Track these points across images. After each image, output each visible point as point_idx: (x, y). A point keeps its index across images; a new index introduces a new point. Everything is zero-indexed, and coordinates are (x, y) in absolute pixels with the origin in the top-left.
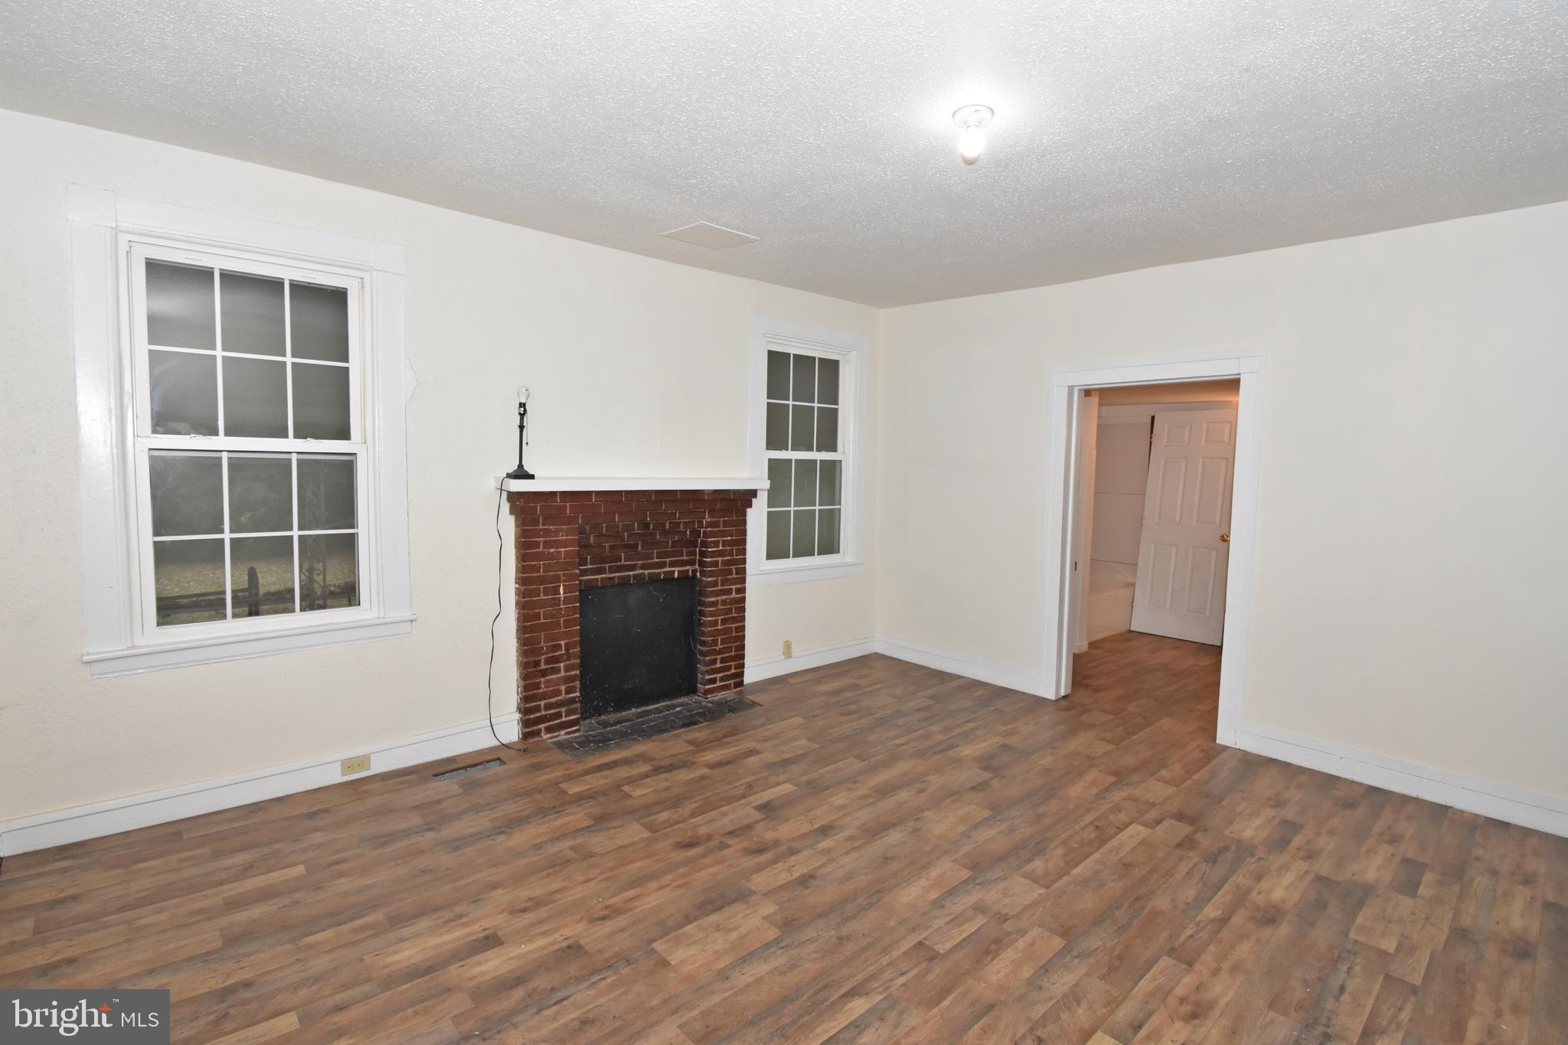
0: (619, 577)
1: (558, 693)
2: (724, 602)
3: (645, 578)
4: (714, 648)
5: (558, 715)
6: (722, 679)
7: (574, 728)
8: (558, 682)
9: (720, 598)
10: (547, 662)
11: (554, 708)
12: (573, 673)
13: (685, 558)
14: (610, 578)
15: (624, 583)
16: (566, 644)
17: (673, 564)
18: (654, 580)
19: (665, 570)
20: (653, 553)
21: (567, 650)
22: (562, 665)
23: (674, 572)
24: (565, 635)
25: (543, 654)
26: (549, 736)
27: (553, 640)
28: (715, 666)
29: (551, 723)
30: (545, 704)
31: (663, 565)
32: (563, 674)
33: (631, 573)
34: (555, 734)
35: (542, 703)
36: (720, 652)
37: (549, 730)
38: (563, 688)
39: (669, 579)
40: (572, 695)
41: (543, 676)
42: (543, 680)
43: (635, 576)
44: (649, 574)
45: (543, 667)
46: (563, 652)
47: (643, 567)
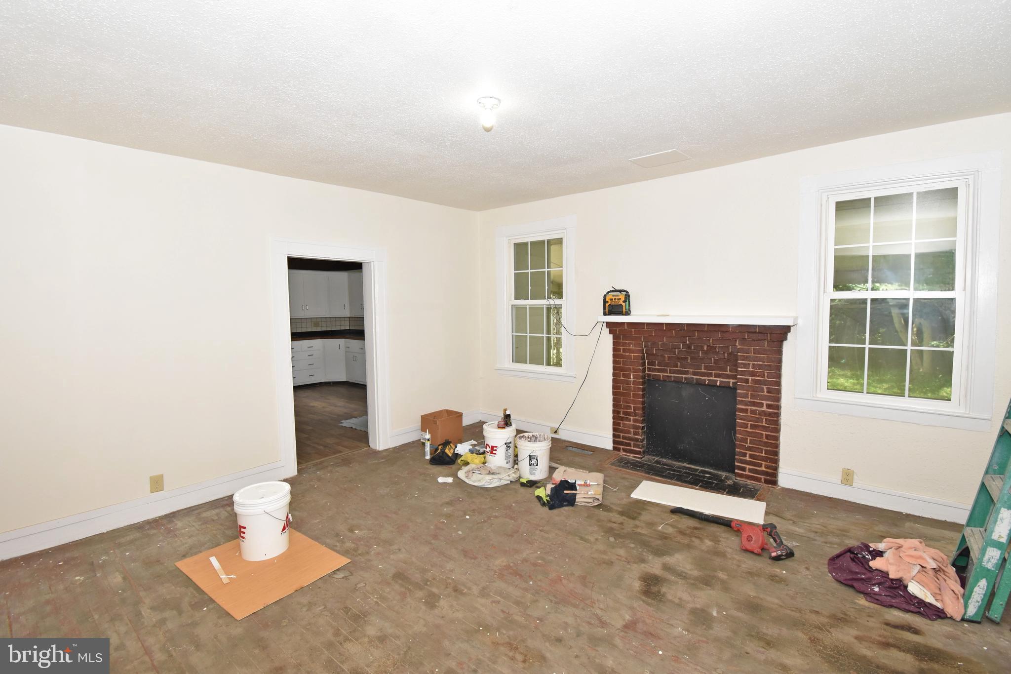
0: (674, 376)
1: (629, 432)
2: (753, 412)
3: (693, 380)
4: (744, 444)
5: (629, 445)
6: (750, 470)
7: (638, 456)
8: (629, 426)
9: (749, 407)
10: (624, 413)
11: (627, 440)
12: (638, 424)
13: (728, 373)
14: (668, 376)
15: (678, 381)
16: (634, 407)
17: (717, 376)
18: (700, 384)
19: (711, 378)
20: (702, 365)
21: (635, 410)
22: (632, 418)
23: (717, 381)
24: (634, 402)
25: (622, 409)
26: (625, 453)
27: (627, 403)
28: (744, 458)
29: (626, 447)
30: (623, 436)
31: (710, 375)
32: (632, 423)
33: (684, 376)
34: (628, 454)
35: (621, 435)
36: (749, 449)
37: (625, 450)
38: (632, 430)
39: (712, 385)
40: (637, 437)
41: (622, 420)
42: (622, 422)
43: (685, 378)
44: (696, 379)
45: (622, 415)
46: (632, 411)
47: (694, 374)
